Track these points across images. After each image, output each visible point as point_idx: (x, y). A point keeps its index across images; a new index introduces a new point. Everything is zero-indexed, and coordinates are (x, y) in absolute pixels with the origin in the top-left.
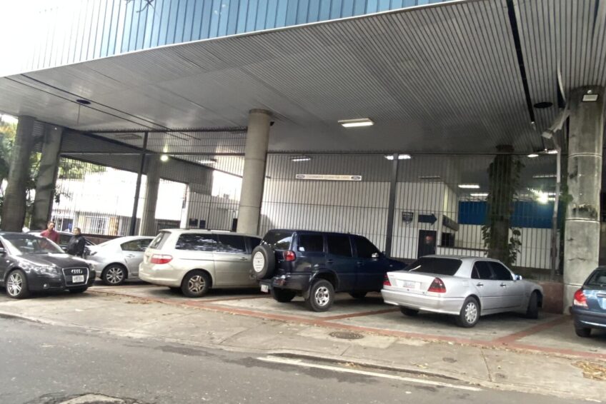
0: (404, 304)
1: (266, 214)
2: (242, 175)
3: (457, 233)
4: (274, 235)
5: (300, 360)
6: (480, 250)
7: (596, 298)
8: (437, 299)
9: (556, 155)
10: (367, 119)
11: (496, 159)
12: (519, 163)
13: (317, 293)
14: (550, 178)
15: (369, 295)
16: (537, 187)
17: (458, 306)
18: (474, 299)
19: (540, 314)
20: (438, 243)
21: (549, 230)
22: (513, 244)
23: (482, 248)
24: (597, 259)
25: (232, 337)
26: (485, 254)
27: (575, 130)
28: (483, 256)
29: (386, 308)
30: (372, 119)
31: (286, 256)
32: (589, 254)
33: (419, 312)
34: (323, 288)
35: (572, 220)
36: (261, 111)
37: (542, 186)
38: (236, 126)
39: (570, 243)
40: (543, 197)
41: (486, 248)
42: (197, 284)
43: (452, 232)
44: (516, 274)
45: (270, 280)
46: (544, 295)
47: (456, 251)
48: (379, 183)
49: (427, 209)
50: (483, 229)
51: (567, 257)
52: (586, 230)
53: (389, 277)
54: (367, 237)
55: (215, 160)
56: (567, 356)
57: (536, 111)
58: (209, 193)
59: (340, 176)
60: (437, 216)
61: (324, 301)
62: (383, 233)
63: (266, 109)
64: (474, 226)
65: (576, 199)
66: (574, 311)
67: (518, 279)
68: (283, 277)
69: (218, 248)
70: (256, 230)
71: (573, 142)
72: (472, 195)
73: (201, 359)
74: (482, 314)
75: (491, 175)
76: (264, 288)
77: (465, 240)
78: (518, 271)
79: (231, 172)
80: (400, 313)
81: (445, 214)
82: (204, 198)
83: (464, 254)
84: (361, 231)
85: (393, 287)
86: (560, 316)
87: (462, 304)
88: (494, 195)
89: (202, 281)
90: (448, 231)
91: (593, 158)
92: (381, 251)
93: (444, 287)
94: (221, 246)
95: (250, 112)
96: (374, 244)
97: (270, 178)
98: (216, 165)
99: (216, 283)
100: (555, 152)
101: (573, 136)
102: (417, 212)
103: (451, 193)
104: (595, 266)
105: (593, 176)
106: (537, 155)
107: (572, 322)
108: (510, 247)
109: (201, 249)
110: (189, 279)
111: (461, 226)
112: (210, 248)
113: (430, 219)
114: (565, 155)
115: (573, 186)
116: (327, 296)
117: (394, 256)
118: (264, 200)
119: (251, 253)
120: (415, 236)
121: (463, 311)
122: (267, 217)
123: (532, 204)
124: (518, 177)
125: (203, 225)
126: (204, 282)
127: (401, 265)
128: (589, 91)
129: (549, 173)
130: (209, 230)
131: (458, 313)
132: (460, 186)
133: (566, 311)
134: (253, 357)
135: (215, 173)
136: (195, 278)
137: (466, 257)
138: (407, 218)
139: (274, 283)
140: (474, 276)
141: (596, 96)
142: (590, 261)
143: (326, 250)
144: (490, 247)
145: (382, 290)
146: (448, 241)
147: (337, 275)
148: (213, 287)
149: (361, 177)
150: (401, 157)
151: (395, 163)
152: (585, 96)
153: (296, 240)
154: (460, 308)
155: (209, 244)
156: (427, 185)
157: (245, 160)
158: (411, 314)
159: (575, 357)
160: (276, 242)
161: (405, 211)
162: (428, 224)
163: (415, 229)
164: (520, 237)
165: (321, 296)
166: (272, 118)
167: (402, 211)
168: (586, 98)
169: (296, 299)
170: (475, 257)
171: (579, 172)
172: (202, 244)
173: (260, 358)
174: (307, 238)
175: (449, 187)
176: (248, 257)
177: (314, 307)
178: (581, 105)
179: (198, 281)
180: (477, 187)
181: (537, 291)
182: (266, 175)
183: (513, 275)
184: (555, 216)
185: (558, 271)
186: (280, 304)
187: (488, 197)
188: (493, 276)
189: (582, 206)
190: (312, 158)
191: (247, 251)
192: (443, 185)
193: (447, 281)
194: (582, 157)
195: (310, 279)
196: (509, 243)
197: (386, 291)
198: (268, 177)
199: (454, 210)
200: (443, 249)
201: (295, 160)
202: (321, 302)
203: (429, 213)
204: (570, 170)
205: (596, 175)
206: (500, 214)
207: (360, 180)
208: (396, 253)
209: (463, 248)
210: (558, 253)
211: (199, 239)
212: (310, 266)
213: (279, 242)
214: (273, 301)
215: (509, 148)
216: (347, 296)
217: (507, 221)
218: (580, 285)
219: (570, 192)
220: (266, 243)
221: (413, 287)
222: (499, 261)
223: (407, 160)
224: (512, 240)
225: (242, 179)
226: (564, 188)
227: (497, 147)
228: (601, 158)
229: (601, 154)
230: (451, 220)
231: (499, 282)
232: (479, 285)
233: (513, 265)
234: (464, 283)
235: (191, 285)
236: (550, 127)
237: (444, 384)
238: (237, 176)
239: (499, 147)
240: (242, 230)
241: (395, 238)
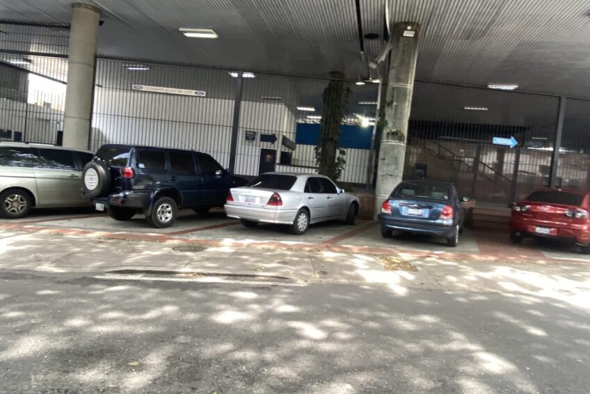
0: (244, 217)
1: (97, 127)
2: (66, 81)
3: (294, 152)
4: (108, 151)
5: (141, 275)
6: (312, 168)
7: (398, 206)
8: (274, 211)
9: (378, 84)
10: (211, 31)
11: (330, 85)
12: (348, 90)
13: (159, 209)
14: (372, 105)
15: (212, 210)
16: (361, 112)
17: (291, 217)
18: (305, 210)
19: (356, 221)
20: (278, 161)
21: (368, 151)
22: (339, 162)
23: (314, 166)
24: (401, 175)
25: (64, 257)
26: (316, 171)
27: (395, 64)
28: (314, 173)
29: (232, 221)
30: (216, 32)
31: (124, 173)
32: (396, 171)
33: (259, 224)
34: (165, 205)
35: (387, 143)
36: (86, 6)
37: (365, 111)
38: (56, 21)
39: (382, 161)
40: (365, 122)
41: (318, 166)
42: (15, 204)
43: (290, 151)
44: (339, 188)
45: (106, 199)
46: (360, 205)
47: (292, 168)
48: (223, 100)
49: (269, 129)
50: (316, 149)
51: (380, 173)
52: (396, 150)
53: (232, 193)
54: (212, 155)
55: (30, 61)
56: (373, 253)
57: (367, 42)
58: (24, 99)
59: (183, 90)
60: (277, 136)
61: (167, 218)
62: (226, 151)
63: (95, 5)
64: (309, 146)
65: (390, 124)
66: (382, 217)
67: (341, 192)
68: (121, 195)
69: (40, 164)
70: (87, 144)
71: (392, 73)
72: (309, 117)
73: (27, 282)
74: (312, 222)
75: (325, 100)
76: (99, 206)
77: (300, 159)
78: (342, 185)
79: (52, 76)
80: (241, 226)
81: (284, 134)
82: (21, 106)
83: (299, 171)
84: (205, 149)
85: (235, 201)
86: (371, 222)
87: (295, 216)
88: (326, 118)
89: (22, 200)
90: (286, 151)
91: (406, 88)
92: (225, 168)
93: (281, 201)
94: (43, 162)
95: (73, 5)
96: (218, 161)
97: (101, 86)
98: (31, 67)
99: (40, 202)
100: (377, 81)
101: (393, 68)
102: (259, 131)
103: (290, 113)
104: (399, 181)
105: (405, 105)
106: (363, 84)
107: (379, 226)
108: (337, 165)
109: (19, 165)
110: (5, 198)
111: (298, 146)
112: (30, 164)
113: (271, 138)
114: (385, 84)
115: (389, 112)
116: (169, 212)
117: (237, 173)
118: (94, 111)
119: (82, 170)
120: (257, 154)
121: (296, 221)
122: (99, 130)
123: (356, 127)
124: (347, 102)
125: (18, 137)
126: (25, 202)
127: (244, 182)
128: (409, 28)
129: (372, 101)
130: (27, 143)
131: (292, 223)
132: (299, 108)
133: (376, 218)
134: (88, 276)
135: (30, 76)
136: (13, 197)
137: (301, 174)
138: (250, 137)
139: (111, 201)
140: (307, 190)
141: (414, 32)
142: (396, 176)
143: (168, 167)
144: (320, 165)
145: (225, 206)
146: (286, 160)
147: (180, 191)
148: (36, 207)
149: (204, 92)
150: (245, 75)
151: (240, 80)
152: (405, 32)
153: (134, 156)
154: (294, 218)
155: (28, 159)
156: (269, 105)
157: (69, 63)
158: (252, 226)
159: (380, 253)
160: (111, 158)
161: (248, 130)
162: (269, 143)
163: (258, 148)
164: (345, 157)
165: (163, 212)
166: (103, 18)
167: (245, 130)
168: (406, 34)
169: (136, 217)
170: (308, 174)
171: (395, 100)
172: (18, 159)
173: (98, 277)
174: (145, 154)
175: (289, 109)
176: (78, 174)
177: (155, 223)
178: (401, 39)
179: (16, 201)
180: (313, 110)
181: (355, 202)
182: (97, 82)
183: (337, 189)
184: (373, 138)
185: (371, 186)
186: (118, 222)
187: (321, 120)
188: (321, 190)
189: (394, 130)
190: (150, 67)
191: (76, 167)
192: (283, 106)
193: (284, 196)
194: (398, 88)
195: (152, 196)
196: (336, 161)
197: (229, 206)
198: (99, 86)
199: (292, 131)
200: (281, 167)
201: (130, 69)
202: (163, 219)
203: (270, 133)
204: (388, 99)
205: (407, 104)
206: (331, 136)
207: (204, 95)
208: (239, 170)
209: (298, 166)
210: (373, 170)
211: (14, 153)
212: (151, 183)
213: (115, 158)
214: (110, 220)
215: (341, 75)
216: (191, 212)
217: (335, 142)
218: (387, 196)
219: (387, 118)
220: (99, 159)
221: (254, 201)
222: (327, 177)
223: (251, 78)
224: (338, 158)
225: (65, 86)
226: (382, 115)
227: (331, 73)
228: (412, 89)
229: (412, 86)
230: (290, 141)
231: (326, 195)
232: (310, 198)
233: (338, 180)
234: (297, 197)
235: (7, 205)
236: (376, 57)
237: (277, 283)
238: (60, 81)
239: (333, 73)
240: (69, 144)
241: (239, 156)
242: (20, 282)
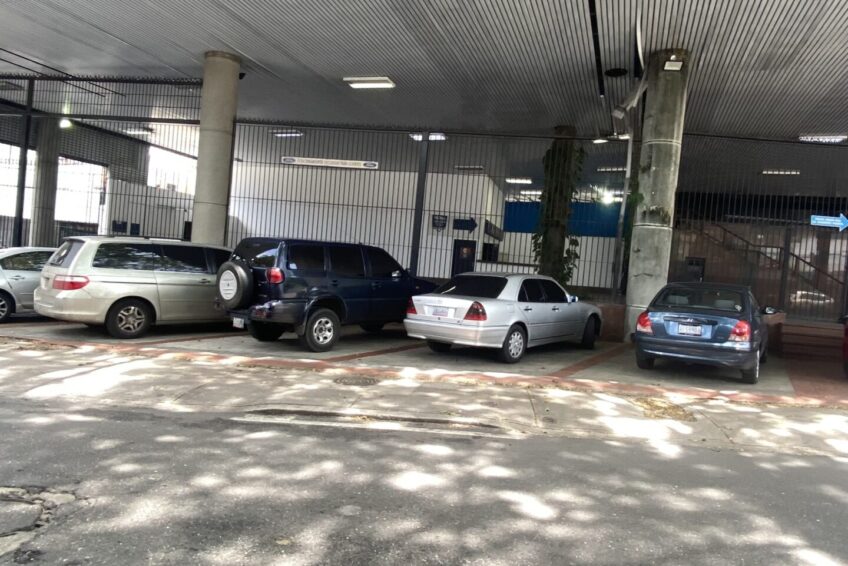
0: (433, 337)
1: (236, 215)
2: (196, 155)
3: (502, 244)
4: (250, 247)
5: (293, 417)
6: (529, 265)
7: (662, 321)
8: (475, 329)
9: (627, 141)
10: (386, 78)
11: (555, 144)
12: (582, 150)
13: (316, 326)
14: (618, 172)
15: (387, 327)
16: (600, 184)
17: (500, 337)
18: (520, 327)
19: (596, 343)
20: (479, 255)
21: (613, 240)
22: (569, 257)
23: (532, 263)
24: (666, 275)
25: (191, 391)
26: (535, 270)
27: (652, 109)
28: (532, 273)
29: (413, 343)
30: (393, 79)
31: (270, 276)
32: (658, 268)
33: (453, 347)
34: (324, 320)
35: (641, 226)
36: (223, 55)
37: (607, 182)
38: (184, 76)
39: (636, 255)
40: (608, 197)
41: (537, 263)
42: (131, 319)
43: (497, 242)
44: (571, 294)
45: (246, 311)
46: (602, 320)
47: (500, 266)
48: (402, 173)
49: (465, 211)
50: (533, 238)
51: (632, 271)
52: (656, 239)
53: (415, 303)
54: (386, 249)
55: (151, 130)
56: (626, 392)
57: (608, 82)
58: (143, 181)
59: (348, 161)
60: (477, 222)
61: (325, 338)
62: (406, 244)
63: (234, 53)
64: (524, 235)
65: (647, 199)
66: (637, 337)
67: (574, 300)
68: (266, 306)
69: (163, 265)
70: (222, 238)
71: (649, 123)
72: (523, 193)
73: (143, 424)
74: (529, 346)
75: (547, 167)
76: (238, 322)
77: (512, 253)
78: (574, 290)
80: (428, 349)
81: (488, 218)
82: (135, 188)
83: (510, 271)
84: (377, 242)
85: (419, 315)
86: (620, 344)
87: (506, 333)
88: (549, 194)
89: (139, 314)
90: (491, 242)
91: (671, 146)
92: (404, 268)
93: (484, 313)
94: (167, 262)
95: (207, 54)
96: (395, 258)
97: (242, 161)
98: (151, 138)
99: (163, 316)
100: (626, 137)
101: (650, 116)
102: (452, 215)
103: (496, 188)
104: (663, 283)
105: (670, 170)
106: (605, 141)
107: (633, 351)
108: (567, 260)
109: (135, 267)
110: (118, 312)
111: (508, 235)
112: (149, 265)
113: (468, 224)
114: (638, 140)
115: (645, 181)
116: (329, 331)
117: (421, 275)
118: (233, 193)
119: (216, 273)
120: (449, 248)
121: (506, 343)
122: (238, 220)
123: (594, 206)
124: (580, 169)
125: (135, 231)
126: (143, 316)
127: (432, 287)
128: (673, 57)
129: (618, 166)
130: (147, 238)
131: (501, 346)
132: (509, 181)
133: (627, 339)
134: (224, 418)
135: (152, 150)
136: (128, 311)
137: (513, 275)
138: (439, 223)
139: (253, 315)
140: (522, 298)
141: (681, 64)
142: (658, 276)
143: (328, 267)
144: (542, 261)
145: (406, 321)
146: (491, 254)
147: (344, 301)
148: (157, 323)
149: (377, 163)
150: (433, 137)
151: (426, 143)
152: (667, 63)
153: (283, 252)
154: (503, 339)
155: (148, 260)
156: (466, 177)
157: (201, 130)
158: (443, 350)
159: (636, 392)
160: (254, 256)
161: (437, 213)
162: (466, 232)
163: (450, 238)
164: (578, 249)
165: (321, 330)
166: (244, 68)
167: (432, 213)
168: (668, 66)
169: (285, 336)
170: (523, 274)
171: (653, 163)
172: (135, 259)
173: (235, 419)
174: (298, 250)
175: (495, 182)
176: (211, 278)
177: (310, 344)
178: (661, 74)
179: (133, 314)
180: (529, 182)
181: (595, 315)
182: (235, 156)
183: (568, 296)
184: (621, 220)
185: (620, 290)
186: (261, 343)
187: (542, 197)
188: (544, 298)
189: (654, 208)
190: (305, 133)
191: (209, 270)
192: (487, 178)
193: (489, 306)
194: (658, 146)
195: (306, 308)
196: (565, 255)
197: (411, 321)
198: (238, 160)
199: (499, 213)
200: (484, 265)
201: (279, 135)
202: (321, 339)
203: (468, 217)
204: (643, 162)
205: (672, 169)
206: (556, 218)
207: (376, 167)
208: (425, 271)
209: (508, 264)
210: (622, 269)
211: (130, 251)
212: (305, 290)
213: (258, 256)
214: (251, 340)
215: (571, 130)
216: (357, 330)
217: (564, 227)
218: (644, 307)
219: (641, 190)
220: (238, 258)
221: (446, 314)
222: (551, 279)
223: (440, 141)
224: (568, 251)
225: (195, 161)
226: (634, 185)
227: (556, 128)
228: (680, 146)
229: (680, 141)
230: (495, 227)
231: (550, 306)
232: (527, 310)
233: (568, 283)
234: (508, 307)
235: (121, 320)
236: (623, 102)
237: (481, 434)
238: (189, 156)
239: (559, 129)
240: (199, 239)
241: (423, 250)
242: (134, 424)
